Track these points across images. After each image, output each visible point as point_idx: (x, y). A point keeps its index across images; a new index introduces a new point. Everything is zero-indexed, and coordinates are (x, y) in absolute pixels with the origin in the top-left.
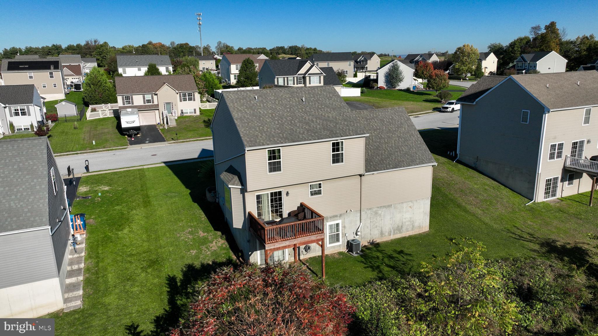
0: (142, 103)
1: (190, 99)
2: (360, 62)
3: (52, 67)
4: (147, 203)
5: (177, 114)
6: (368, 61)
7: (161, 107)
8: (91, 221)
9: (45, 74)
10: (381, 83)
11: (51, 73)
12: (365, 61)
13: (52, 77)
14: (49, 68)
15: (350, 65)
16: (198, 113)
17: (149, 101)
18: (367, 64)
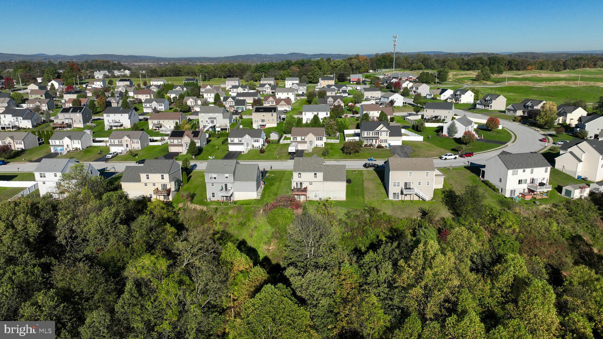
0: (300, 140)
1: (321, 140)
2: (487, 101)
3: (273, 111)
4: (280, 181)
5: (314, 146)
6: (493, 101)
7: (308, 142)
8: (266, 183)
9: (270, 114)
10: (445, 132)
11: (272, 114)
12: (491, 100)
13: (272, 116)
14: (272, 112)
15: (449, 112)
16: (324, 146)
17: (303, 140)
18: (492, 103)
